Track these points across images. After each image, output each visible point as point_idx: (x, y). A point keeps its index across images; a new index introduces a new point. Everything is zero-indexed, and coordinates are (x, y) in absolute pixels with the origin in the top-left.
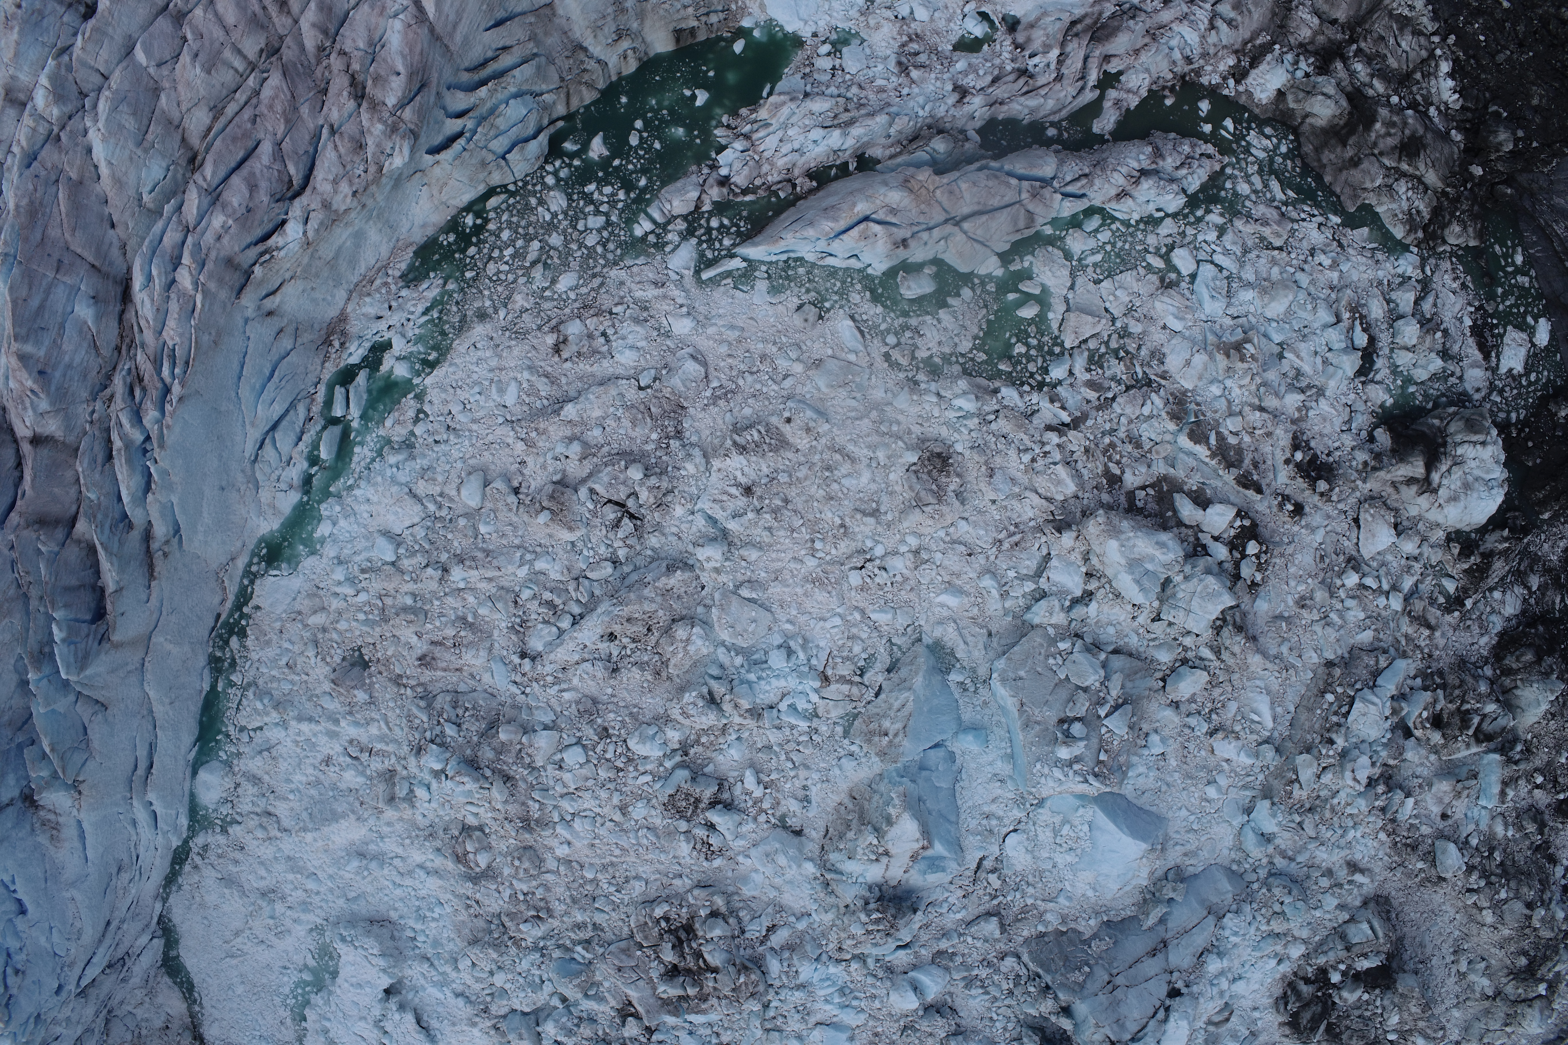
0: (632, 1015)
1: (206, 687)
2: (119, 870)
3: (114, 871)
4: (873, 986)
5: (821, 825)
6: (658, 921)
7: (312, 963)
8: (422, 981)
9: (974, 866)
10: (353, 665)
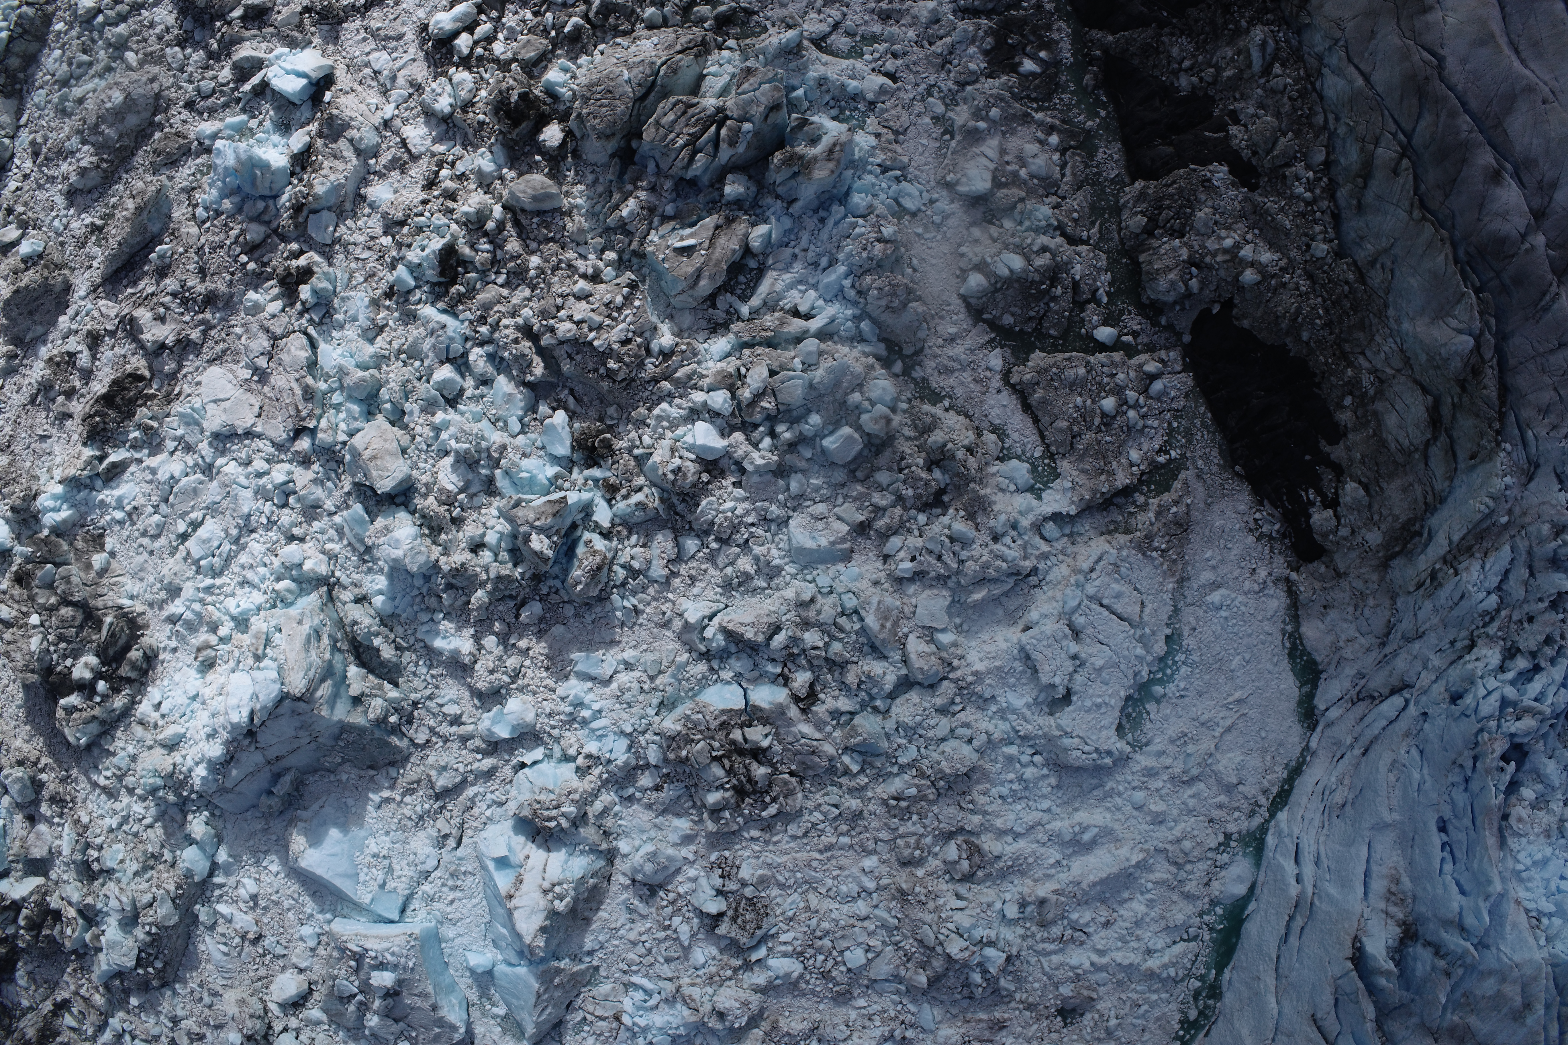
0: (802, 700)
1: (1227, 974)
2: (1343, 806)
3: (1348, 808)
4: (553, 727)
5: (614, 888)
6: (774, 800)
7: (1151, 706)
8: (1028, 713)
9: (465, 840)
10: (1074, 1010)
